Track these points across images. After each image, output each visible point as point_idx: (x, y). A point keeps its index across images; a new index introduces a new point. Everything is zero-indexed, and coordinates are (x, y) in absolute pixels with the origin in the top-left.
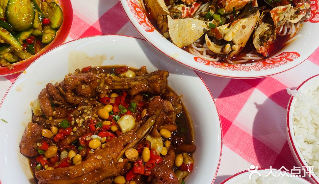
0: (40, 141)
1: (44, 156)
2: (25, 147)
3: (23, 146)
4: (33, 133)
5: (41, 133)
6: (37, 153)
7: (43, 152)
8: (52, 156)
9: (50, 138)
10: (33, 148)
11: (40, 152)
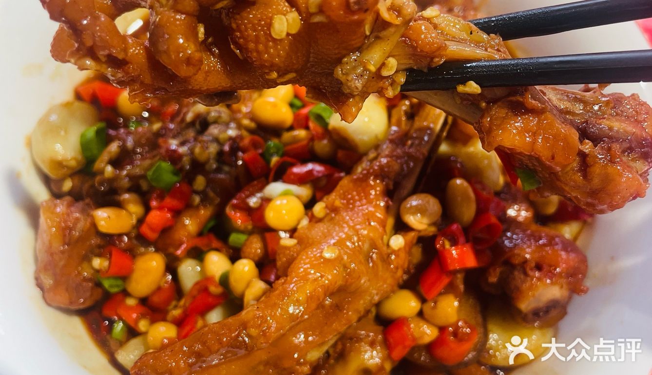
0: (97, 251)
1: (125, 293)
2: (57, 284)
3: (48, 282)
4: (65, 231)
5: (94, 225)
6: (100, 290)
7: (119, 282)
8: (153, 287)
9: (127, 235)
10: (85, 279)
11: (111, 286)
